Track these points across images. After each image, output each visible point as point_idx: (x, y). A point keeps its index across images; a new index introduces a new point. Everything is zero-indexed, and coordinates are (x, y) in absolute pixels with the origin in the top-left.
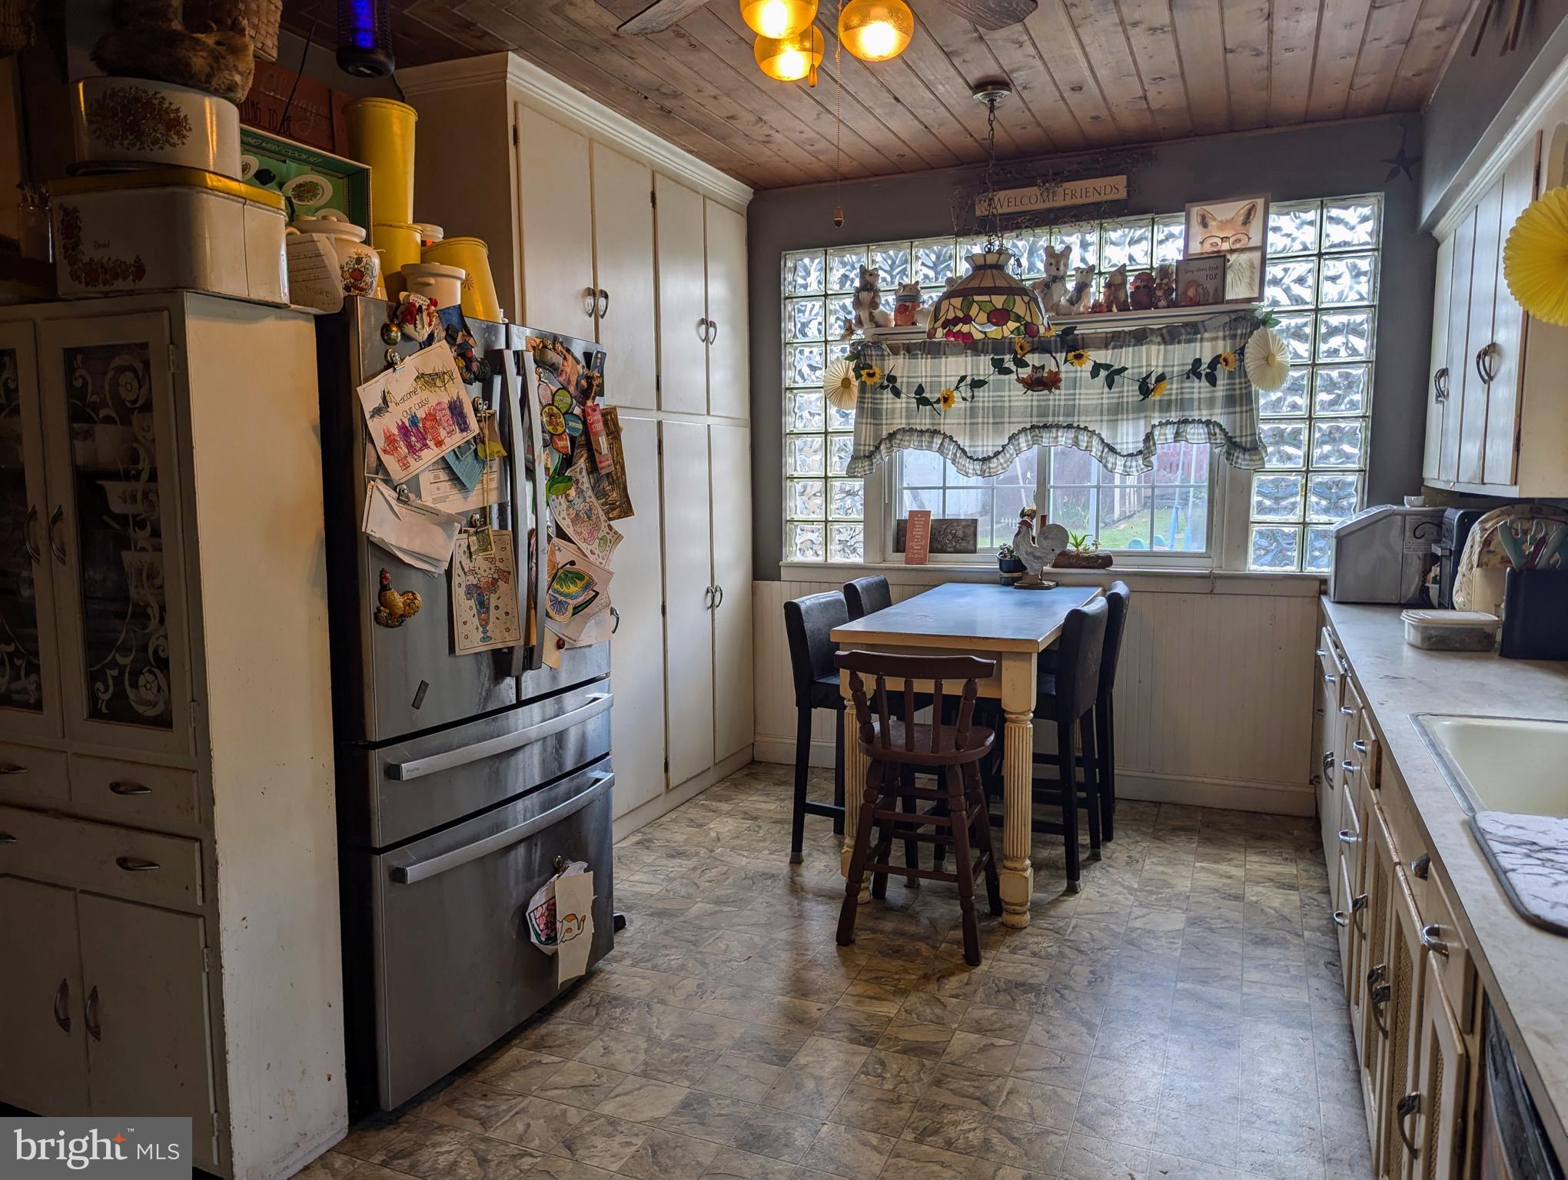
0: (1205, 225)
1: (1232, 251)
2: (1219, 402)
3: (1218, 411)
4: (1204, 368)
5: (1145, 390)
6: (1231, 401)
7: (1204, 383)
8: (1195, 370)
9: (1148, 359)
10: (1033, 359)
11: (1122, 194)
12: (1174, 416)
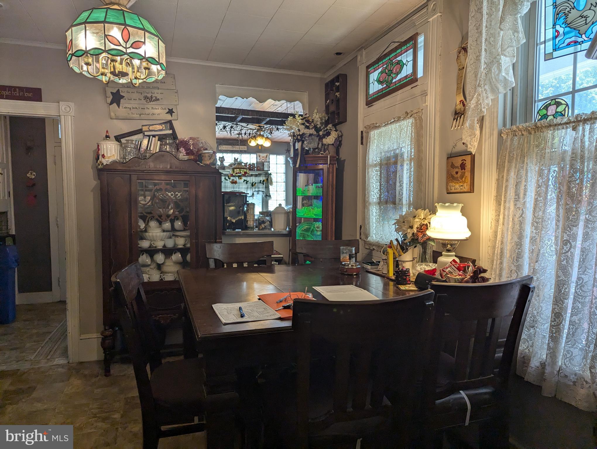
0: (260, 157)
1: (264, 162)
2: (264, 188)
3: (264, 189)
4: (262, 182)
5: (252, 185)
6: (266, 187)
7: (262, 184)
8: (260, 182)
9: (252, 179)
10: (232, 178)
11: (246, 149)
12: (257, 190)
